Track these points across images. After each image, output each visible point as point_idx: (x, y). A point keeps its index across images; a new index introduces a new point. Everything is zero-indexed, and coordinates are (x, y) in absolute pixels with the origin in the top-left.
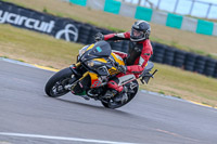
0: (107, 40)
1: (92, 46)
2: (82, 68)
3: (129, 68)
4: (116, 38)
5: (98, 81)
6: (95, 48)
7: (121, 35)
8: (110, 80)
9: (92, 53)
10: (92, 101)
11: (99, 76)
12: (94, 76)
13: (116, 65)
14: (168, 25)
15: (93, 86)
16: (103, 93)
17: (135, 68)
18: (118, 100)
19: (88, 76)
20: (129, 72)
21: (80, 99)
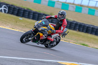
0: (47, 18)
1: (41, 21)
2: (36, 31)
3: (57, 31)
4: (51, 18)
5: (43, 36)
6: (42, 22)
7: (53, 16)
8: (48, 36)
9: (41, 24)
10: (40, 45)
11: (44, 34)
12: (41, 34)
13: (51, 30)
14: (49, 5)
15: (41, 38)
16: (45, 42)
17: (59, 31)
18: (52, 45)
19: (39, 34)
20: (57, 33)
21: (35, 44)
